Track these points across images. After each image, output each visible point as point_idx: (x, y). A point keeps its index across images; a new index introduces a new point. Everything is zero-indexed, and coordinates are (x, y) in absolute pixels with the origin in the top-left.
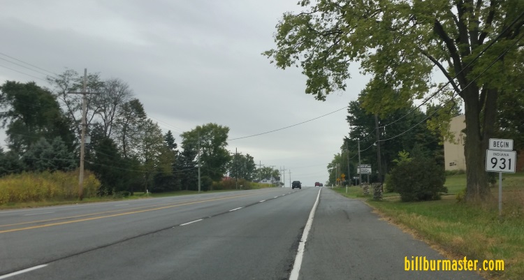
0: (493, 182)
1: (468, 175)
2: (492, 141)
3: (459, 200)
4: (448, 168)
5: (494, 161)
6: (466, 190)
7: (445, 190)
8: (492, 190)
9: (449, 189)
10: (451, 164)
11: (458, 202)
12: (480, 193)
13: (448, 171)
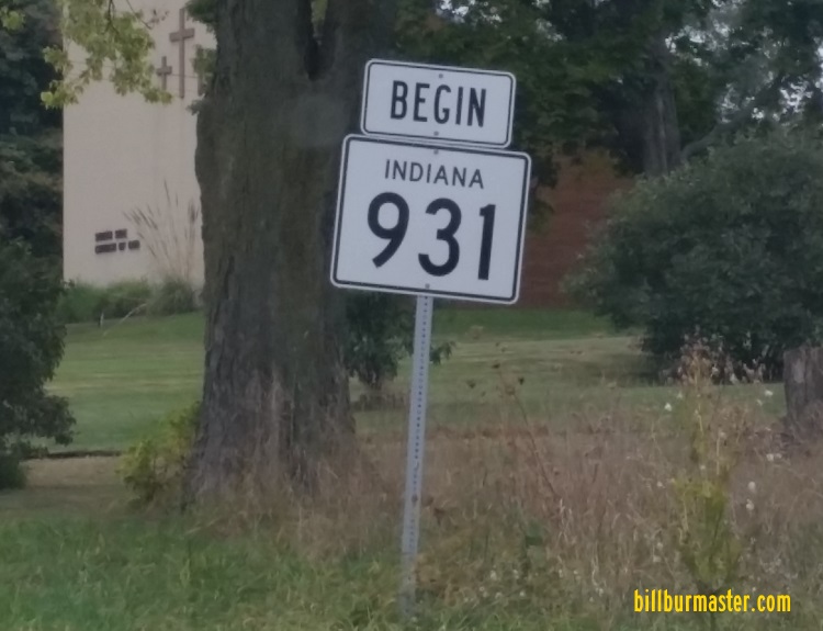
0: (378, 366)
1: (213, 320)
2: (381, 77)
3: (147, 486)
4: (81, 265)
5: (389, 216)
6: (199, 421)
7: (54, 419)
8: (364, 425)
9: (84, 416)
10: (107, 243)
11: (135, 506)
12: (287, 442)
13: (79, 291)
